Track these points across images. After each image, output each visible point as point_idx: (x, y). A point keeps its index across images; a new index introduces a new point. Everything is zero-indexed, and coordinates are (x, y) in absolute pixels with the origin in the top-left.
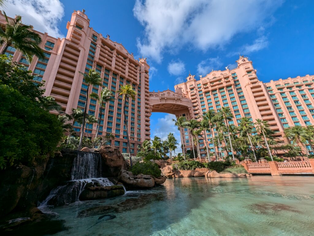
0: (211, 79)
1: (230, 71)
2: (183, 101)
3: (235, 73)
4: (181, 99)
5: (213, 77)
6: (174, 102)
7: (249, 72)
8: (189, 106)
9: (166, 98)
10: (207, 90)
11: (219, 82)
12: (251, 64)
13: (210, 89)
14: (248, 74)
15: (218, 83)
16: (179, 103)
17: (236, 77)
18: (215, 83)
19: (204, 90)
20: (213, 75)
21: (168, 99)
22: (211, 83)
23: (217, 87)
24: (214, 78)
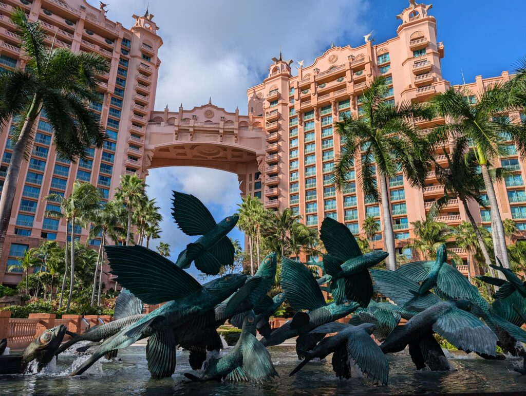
0: (323, 73)
1: (374, 47)
2: (241, 138)
3: (388, 53)
4: (236, 132)
5: (331, 65)
6: (217, 141)
7: (418, 51)
8: (258, 152)
9: (191, 130)
10: (306, 105)
11: (339, 81)
12: (430, 24)
13: (314, 102)
14: (417, 56)
15: (335, 83)
16: (231, 143)
17: (388, 65)
18: (328, 85)
19: (298, 106)
20: (330, 60)
21: (196, 131)
22: (319, 83)
23: (332, 96)
24: (331, 68)
